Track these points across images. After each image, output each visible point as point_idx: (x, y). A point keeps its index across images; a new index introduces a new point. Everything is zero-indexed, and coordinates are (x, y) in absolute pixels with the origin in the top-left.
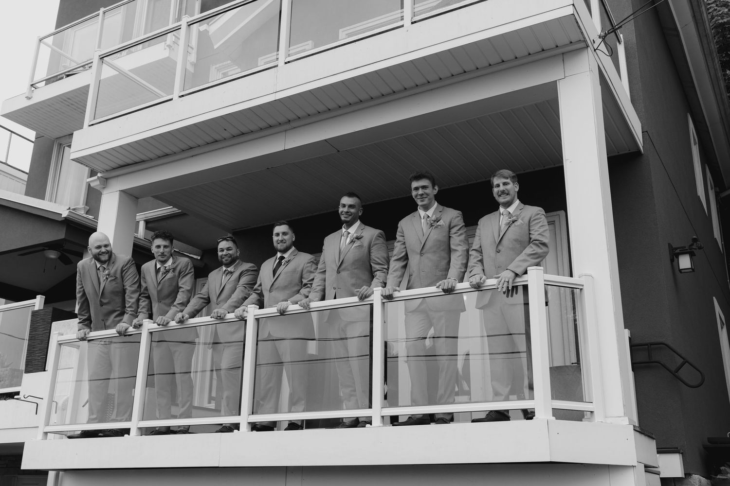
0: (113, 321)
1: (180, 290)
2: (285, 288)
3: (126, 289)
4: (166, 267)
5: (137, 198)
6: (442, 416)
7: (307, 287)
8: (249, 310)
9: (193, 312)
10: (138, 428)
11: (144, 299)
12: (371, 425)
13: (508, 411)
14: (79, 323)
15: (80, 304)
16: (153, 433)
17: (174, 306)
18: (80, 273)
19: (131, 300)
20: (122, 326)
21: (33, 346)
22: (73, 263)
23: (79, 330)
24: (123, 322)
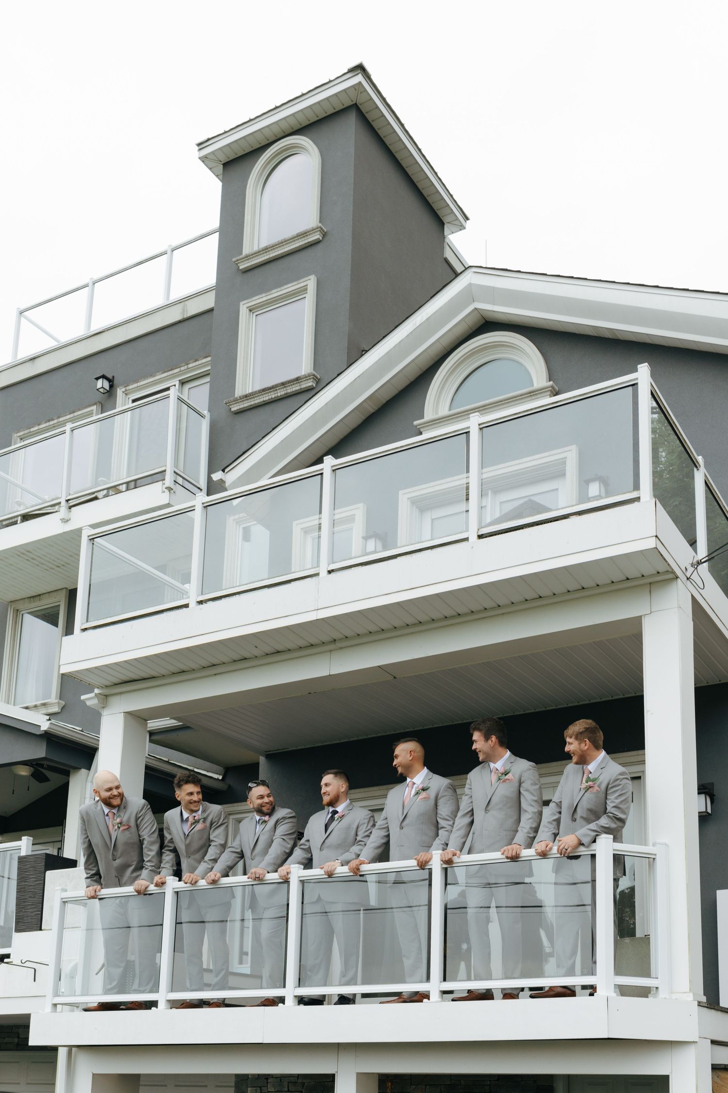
0: (130, 877)
1: (212, 844)
2: (337, 845)
3: (143, 838)
7: (358, 845)
8: (292, 870)
9: (225, 870)
10: (167, 1000)
11: (168, 852)
12: (429, 999)
14: (87, 878)
15: (86, 856)
16: (184, 1005)
17: (204, 862)
19: (150, 853)
20: (141, 883)
21: (23, 899)
22: (49, 780)
23: (87, 887)
24: (142, 879)
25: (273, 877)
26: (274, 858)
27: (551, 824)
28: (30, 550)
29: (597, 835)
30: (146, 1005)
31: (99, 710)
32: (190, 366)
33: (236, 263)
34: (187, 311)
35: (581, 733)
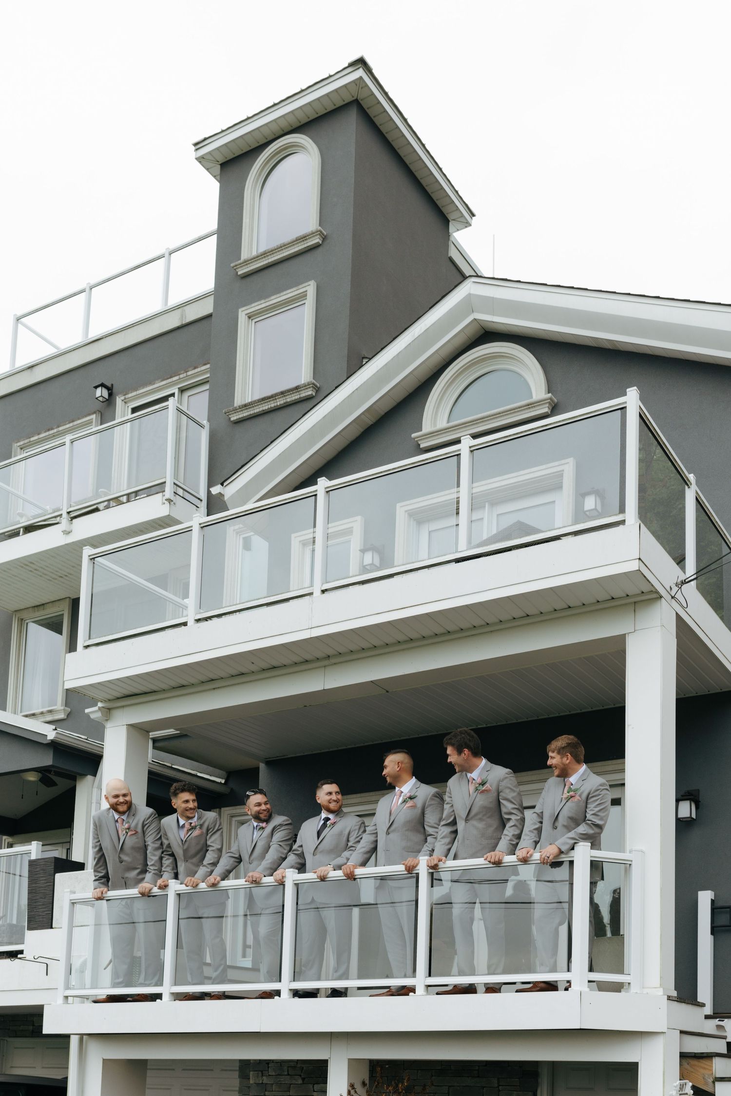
0: (135, 880)
1: (210, 849)
2: (330, 850)
3: (148, 845)
4: (191, 823)
8: (287, 874)
9: (224, 873)
10: (171, 993)
11: (167, 857)
12: (415, 993)
14: (95, 880)
15: (95, 860)
17: (203, 866)
18: (96, 826)
19: (153, 858)
20: (145, 885)
21: (35, 900)
22: (57, 785)
23: (95, 889)
24: (146, 882)
26: (271, 863)
27: (533, 832)
28: (33, 562)
29: (575, 843)
30: (152, 997)
31: (103, 722)
32: (190, 373)
33: (235, 268)
34: (185, 316)
35: (563, 748)
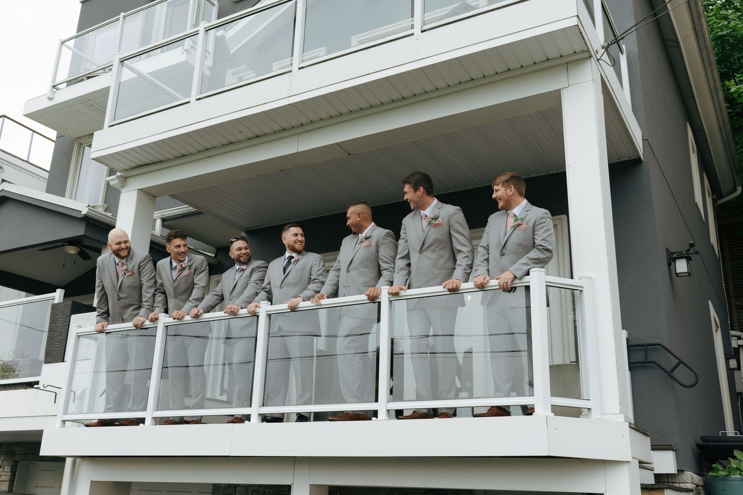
0: (131, 314)
1: (195, 287)
2: (295, 284)
3: (143, 284)
4: (182, 265)
5: (155, 197)
6: (445, 411)
8: (261, 306)
9: (207, 308)
10: (153, 418)
11: (159, 294)
13: (509, 406)
14: (97, 316)
15: (98, 297)
17: (189, 301)
18: (100, 268)
19: (147, 295)
20: (139, 319)
21: (53, 337)
22: (91, 258)
23: (97, 323)
24: (140, 316)
25: (243, 312)
26: (248, 297)
27: (483, 262)
29: (529, 269)
30: (137, 422)
35: (507, 181)
